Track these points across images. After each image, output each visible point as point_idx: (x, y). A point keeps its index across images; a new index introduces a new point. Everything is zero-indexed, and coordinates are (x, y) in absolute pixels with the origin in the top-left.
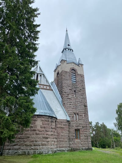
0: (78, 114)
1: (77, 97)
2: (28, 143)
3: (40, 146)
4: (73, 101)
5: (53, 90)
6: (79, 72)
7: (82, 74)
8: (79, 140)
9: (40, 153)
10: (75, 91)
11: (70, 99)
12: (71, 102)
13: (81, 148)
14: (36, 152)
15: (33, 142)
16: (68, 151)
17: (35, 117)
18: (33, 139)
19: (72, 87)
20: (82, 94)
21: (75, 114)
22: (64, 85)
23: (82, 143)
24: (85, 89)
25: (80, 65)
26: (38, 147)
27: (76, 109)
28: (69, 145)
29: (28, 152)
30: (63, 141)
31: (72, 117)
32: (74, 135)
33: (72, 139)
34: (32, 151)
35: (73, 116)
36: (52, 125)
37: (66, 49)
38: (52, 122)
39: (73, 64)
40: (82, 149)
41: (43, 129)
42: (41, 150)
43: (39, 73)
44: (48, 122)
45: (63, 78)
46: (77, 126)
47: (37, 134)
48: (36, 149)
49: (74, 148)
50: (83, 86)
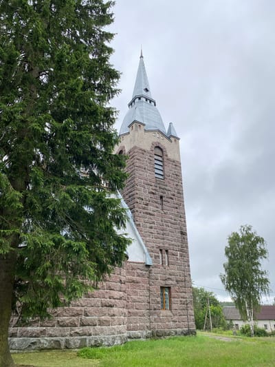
0: (167, 251)
1: (165, 211)
2: (66, 319)
3: (95, 325)
4: (157, 219)
6: (170, 155)
7: (176, 159)
9: (96, 346)
10: (161, 197)
11: (150, 214)
12: (153, 223)
13: (173, 330)
14: (87, 341)
15: (78, 315)
16: (147, 337)
18: (79, 308)
19: (156, 187)
20: (176, 206)
21: (161, 250)
22: (137, 180)
23: (175, 318)
24: (182, 194)
25: (172, 139)
26: (91, 329)
27: (163, 239)
28: (148, 324)
29: (67, 341)
30: (136, 314)
31: (156, 257)
32: (159, 299)
33: (155, 309)
34: (77, 339)
35: (157, 254)
36: (120, 274)
37: (140, 99)
39: (158, 135)
40: (176, 333)
42: (97, 336)
45: (137, 164)
46: (166, 280)
47: (88, 296)
48: (85, 335)
49: (157, 332)
50: (178, 187)
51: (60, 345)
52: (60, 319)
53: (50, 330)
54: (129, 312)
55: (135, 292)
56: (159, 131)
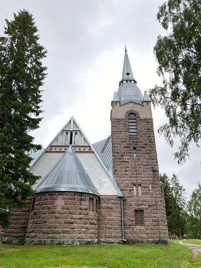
0: (140, 185)
1: (138, 158)
2: (45, 229)
3: (60, 233)
4: (131, 165)
5: (95, 152)
6: (142, 116)
7: (148, 117)
8: (142, 228)
9: (59, 244)
10: (135, 148)
11: (126, 162)
12: (128, 168)
13: (145, 240)
14: (55, 241)
15: (51, 228)
16: (119, 243)
17: (55, 195)
18: (51, 224)
19: (130, 142)
20: (148, 152)
21: (135, 185)
23: (148, 231)
24: (154, 142)
25: (145, 104)
26: (57, 235)
27: (137, 177)
29: (45, 241)
30: (110, 228)
31: (130, 190)
32: (133, 219)
33: (130, 225)
34: (49, 240)
35: (131, 188)
36: (81, 204)
37: (122, 82)
38: (81, 200)
39: (131, 105)
40: (148, 242)
41: (65, 211)
42: (61, 239)
43: (73, 131)
44: (74, 200)
45: (114, 130)
46: (138, 205)
47: (56, 218)
48: (54, 238)
49: (132, 240)
50: (150, 138)
51: (41, 243)
52: (42, 230)
53: (38, 235)
54: (106, 227)
55: (110, 214)
56: (132, 102)
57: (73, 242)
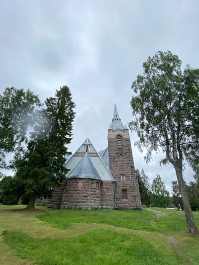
0: (125, 175)
1: (123, 159)
2: (72, 200)
3: (80, 203)
4: (119, 163)
5: (99, 156)
7: (128, 137)
8: (126, 200)
9: (80, 209)
10: (121, 154)
11: (116, 162)
12: (118, 165)
13: (128, 208)
14: (77, 207)
15: (75, 199)
16: (113, 209)
17: (78, 180)
18: (75, 197)
19: (118, 151)
20: (128, 156)
21: (122, 175)
23: (129, 202)
24: (131, 151)
25: (125, 131)
26: (78, 204)
27: (122, 171)
29: (71, 207)
30: (108, 200)
31: (119, 178)
32: (121, 195)
33: (119, 199)
34: (74, 207)
36: (92, 186)
37: (113, 120)
38: (92, 183)
40: (130, 209)
41: (83, 189)
42: (80, 206)
43: (88, 145)
44: (88, 183)
46: (124, 187)
47: (78, 193)
48: (76, 205)
49: (121, 207)
50: (129, 149)
51: (69, 208)
52: (70, 200)
53: (68, 203)
54: (106, 199)
55: (108, 192)
56: (119, 130)
57: (87, 208)
